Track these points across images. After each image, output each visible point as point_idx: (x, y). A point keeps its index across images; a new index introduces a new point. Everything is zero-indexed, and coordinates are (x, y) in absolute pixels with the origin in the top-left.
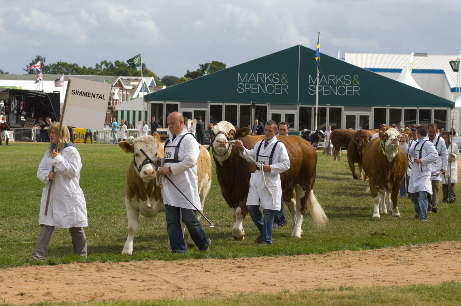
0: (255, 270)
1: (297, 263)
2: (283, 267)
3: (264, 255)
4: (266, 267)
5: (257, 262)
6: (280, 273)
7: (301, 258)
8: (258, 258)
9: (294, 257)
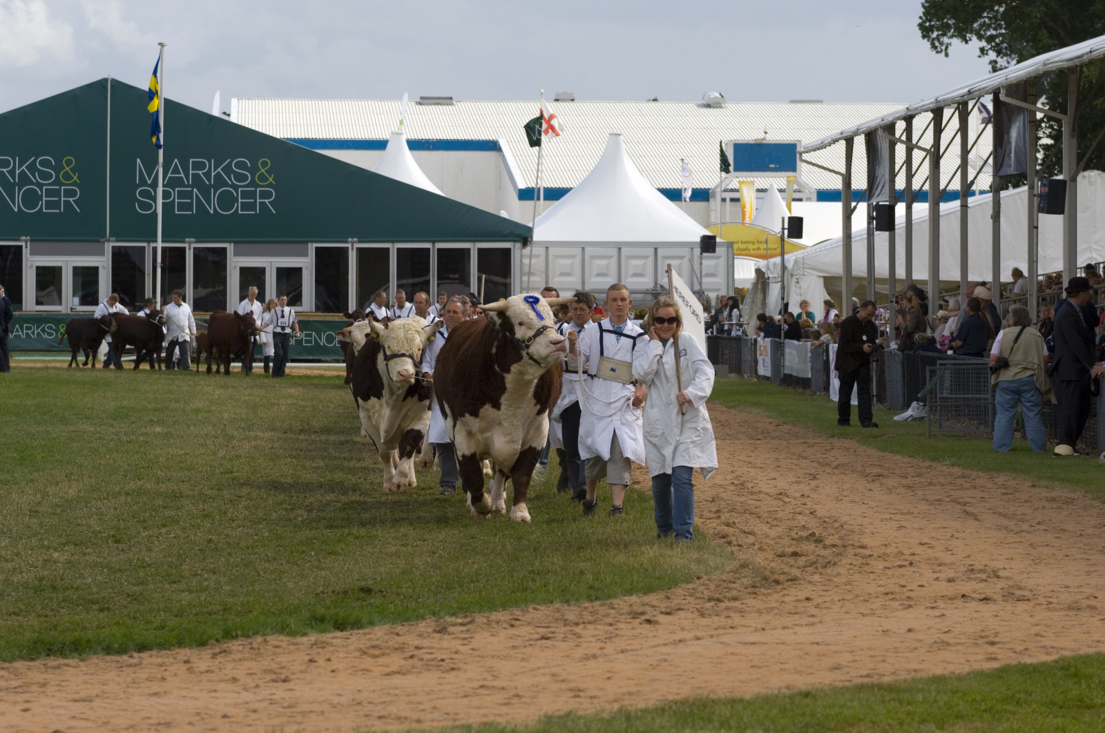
0: (26, 696)
1: (142, 674)
2: (104, 685)
3: (48, 655)
4: (58, 688)
5: (29, 673)
6: (97, 703)
7: (151, 660)
8: (32, 664)
9: (131, 657)
